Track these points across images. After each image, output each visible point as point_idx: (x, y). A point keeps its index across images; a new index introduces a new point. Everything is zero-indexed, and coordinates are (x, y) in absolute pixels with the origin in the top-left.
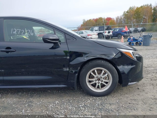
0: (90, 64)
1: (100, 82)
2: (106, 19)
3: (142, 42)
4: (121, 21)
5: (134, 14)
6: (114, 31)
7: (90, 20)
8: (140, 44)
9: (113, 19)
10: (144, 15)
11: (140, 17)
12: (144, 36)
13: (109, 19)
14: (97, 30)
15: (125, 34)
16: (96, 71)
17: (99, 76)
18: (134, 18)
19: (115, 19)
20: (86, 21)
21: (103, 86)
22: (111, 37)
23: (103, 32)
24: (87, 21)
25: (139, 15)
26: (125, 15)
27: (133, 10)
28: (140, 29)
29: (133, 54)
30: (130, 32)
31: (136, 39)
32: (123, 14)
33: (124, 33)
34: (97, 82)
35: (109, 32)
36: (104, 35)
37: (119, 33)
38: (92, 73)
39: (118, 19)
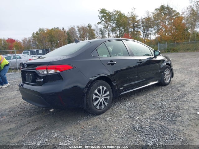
2: (7, 40)
4: (30, 44)
26: (34, 37)
32: (32, 35)
39: (26, 42)
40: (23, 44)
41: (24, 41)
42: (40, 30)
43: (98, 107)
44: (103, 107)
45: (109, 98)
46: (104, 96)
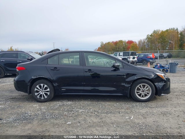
0: (138, 81)
1: (144, 93)
2: (127, 42)
3: (169, 69)
4: (144, 45)
5: (159, 38)
6: (139, 56)
7: (109, 43)
8: (167, 71)
9: (136, 42)
10: (170, 40)
11: (165, 42)
12: (171, 64)
13: (130, 42)
14: (122, 56)
15: (151, 61)
16: (142, 86)
17: (144, 89)
18: (159, 43)
19: (138, 43)
20: (104, 43)
21: (146, 95)
22: (135, 63)
23: (128, 58)
24: (106, 43)
25: (165, 39)
26: (148, 39)
27: (157, 34)
28: (165, 55)
29: (164, 76)
30: (156, 58)
31: (163, 66)
32: (146, 37)
33: (149, 59)
34: (142, 93)
35: (134, 58)
36: (129, 61)
37: (144, 58)
38: (139, 87)
39: (141, 43)
40: (139, 45)
41: (140, 42)
42: (154, 32)
43: (38, 97)
44: (43, 98)
45: (48, 93)
46: (44, 91)
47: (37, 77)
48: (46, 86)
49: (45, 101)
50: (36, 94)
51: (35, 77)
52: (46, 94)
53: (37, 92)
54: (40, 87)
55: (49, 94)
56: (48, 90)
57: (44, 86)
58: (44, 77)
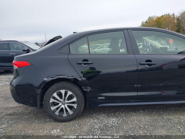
5: (155, 25)
27: (152, 20)
43: (57, 113)
44: (65, 115)
45: (75, 106)
46: (67, 102)
47: (54, 78)
48: (70, 93)
49: (69, 119)
50: (53, 108)
51: (51, 79)
52: (71, 108)
53: (54, 104)
54: (60, 95)
55: (76, 108)
56: (75, 99)
57: (66, 93)
58: (66, 77)
